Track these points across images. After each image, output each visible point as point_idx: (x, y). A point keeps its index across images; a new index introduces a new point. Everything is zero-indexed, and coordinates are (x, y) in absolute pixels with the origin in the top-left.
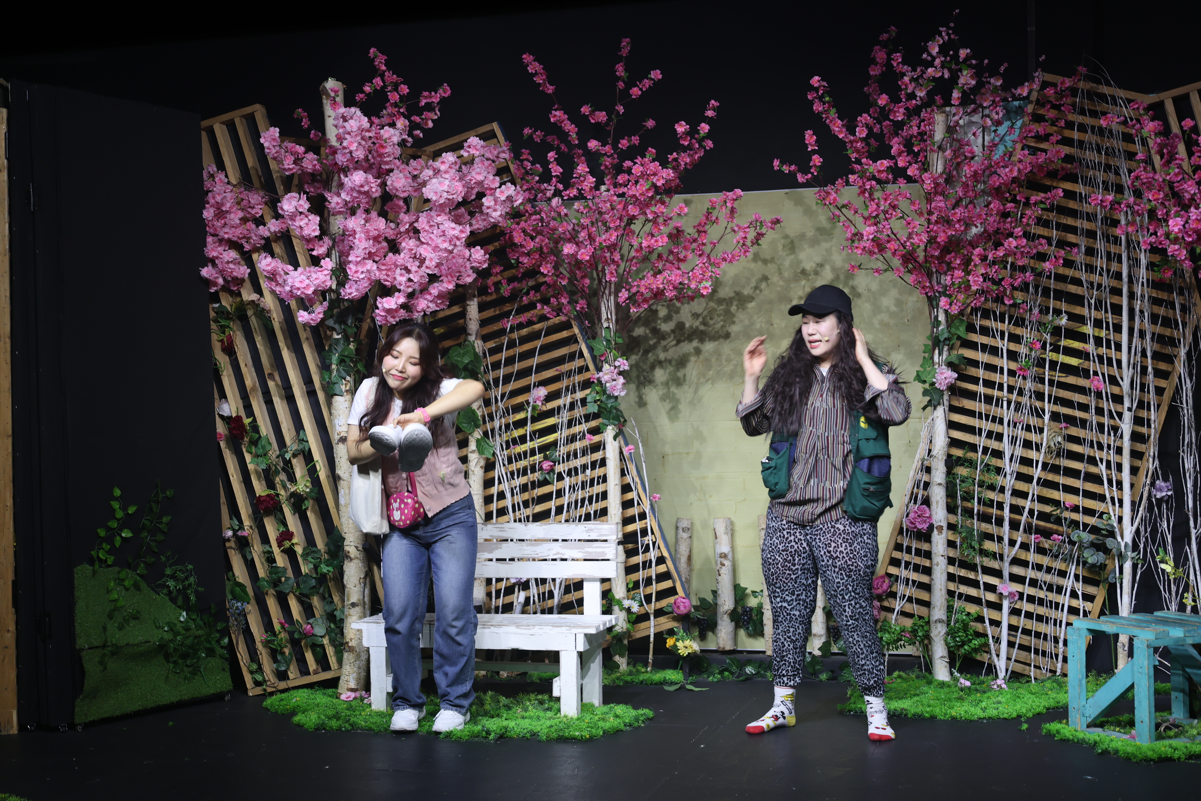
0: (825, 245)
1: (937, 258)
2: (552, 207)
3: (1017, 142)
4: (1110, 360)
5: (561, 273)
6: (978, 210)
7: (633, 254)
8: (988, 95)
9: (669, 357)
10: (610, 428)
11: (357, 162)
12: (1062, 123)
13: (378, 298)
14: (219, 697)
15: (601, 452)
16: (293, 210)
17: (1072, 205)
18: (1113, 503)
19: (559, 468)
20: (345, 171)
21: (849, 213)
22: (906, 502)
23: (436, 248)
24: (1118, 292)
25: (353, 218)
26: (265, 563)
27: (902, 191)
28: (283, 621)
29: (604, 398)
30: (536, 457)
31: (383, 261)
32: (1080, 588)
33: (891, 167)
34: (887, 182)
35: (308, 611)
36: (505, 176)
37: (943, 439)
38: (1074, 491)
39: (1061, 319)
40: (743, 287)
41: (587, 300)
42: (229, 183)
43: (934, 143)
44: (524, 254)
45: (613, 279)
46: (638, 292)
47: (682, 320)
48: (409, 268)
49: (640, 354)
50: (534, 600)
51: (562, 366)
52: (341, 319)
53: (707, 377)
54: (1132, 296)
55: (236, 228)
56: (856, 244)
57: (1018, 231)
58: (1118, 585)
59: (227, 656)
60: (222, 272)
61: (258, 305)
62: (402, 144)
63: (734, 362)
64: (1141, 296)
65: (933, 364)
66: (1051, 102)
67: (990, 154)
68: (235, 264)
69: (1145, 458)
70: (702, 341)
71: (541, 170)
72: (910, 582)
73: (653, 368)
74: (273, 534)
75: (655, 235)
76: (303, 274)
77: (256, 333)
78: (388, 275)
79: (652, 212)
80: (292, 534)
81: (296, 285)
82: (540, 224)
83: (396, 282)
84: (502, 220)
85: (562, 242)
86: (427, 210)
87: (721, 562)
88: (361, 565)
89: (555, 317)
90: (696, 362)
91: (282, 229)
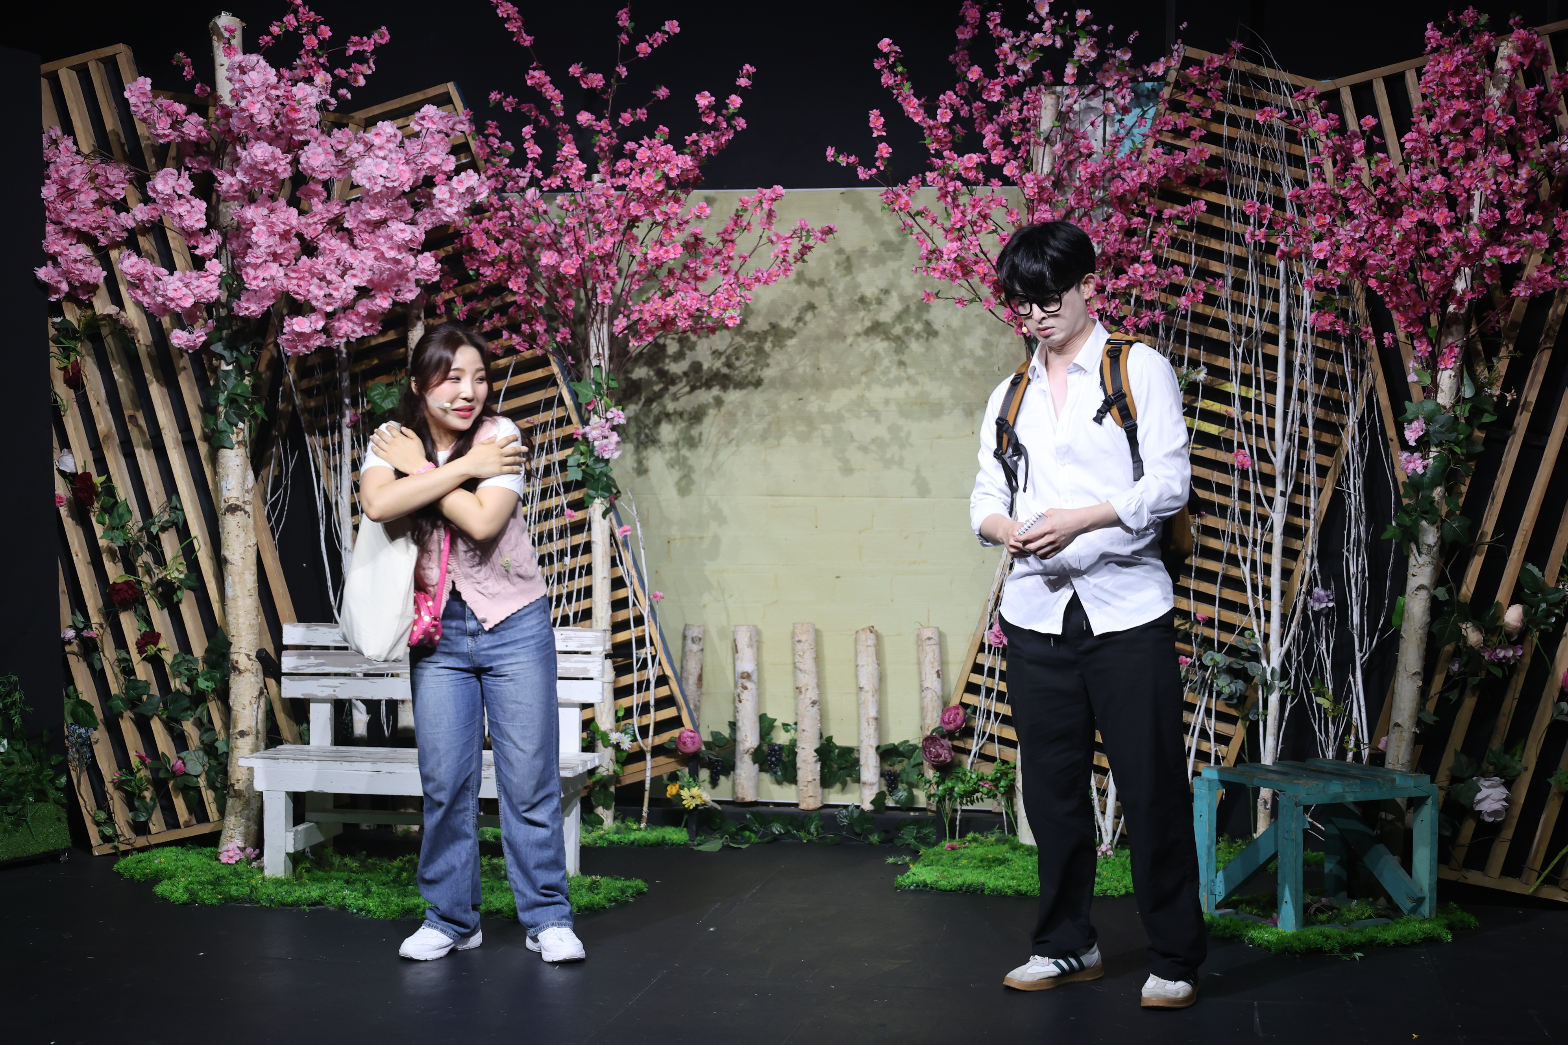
0: (892, 265)
2: (526, 201)
3: (1148, 136)
4: (1259, 428)
5: (537, 291)
6: (1095, 225)
7: (634, 267)
8: (1112, 73)
9: (679, 409)
10: (597, 501)
11: (259, 130)
12: (1208, 114)
13: (286, 317)
14: (52, 857)
15: (585, 534)
16: (170, 191)
17: (1217, 222)
18: (1258, 616)
20: (244, 142)
21: (925, 223)
22: (990, 610)
24: (1272, 339)
25: (253, 206)
26: (119, 675)
27: (996, 196)
28: (143, 753)
29: (590, 462)
31: (293, 266)
32: (1212, 726)
33: (981, 163)
34: (976, 183)
35: (180, 741)
36: (462, 155)
38: (1209, 599)
39: (1199, 373)
40: (782, 317)
41: (571, 329)
42: (78, 152)
43: (1039, 134)
44: (485, 263)
45: (607, 301)
46: (641, 319)
47: (700, 359)
48: (329, 278)
49: (641, 403)
51: (535, 417)
52: (233, 344)
53: (731, 437)
54: (1290, 345)
55: (87, 214)
56: (933, 264)
57: (1147, 255)
58: (1261, 724)
59: (65, 801)
60: (66, 274)
61: (117, 321)
62: (322, 106)
63: (769, 419)
64: (1303, 346)
66: (1194, 86)
67: (1112, 151)
68: (85, 264)
69: (1300, 558)
70: (725, 388)
71: (512, 149)
72: (992, 715)
73: (657, 422)
74: (131, 636)
75: (666, 243)
76: (181, 280)
77: (113, 359)
78: (299, 286)
79: (662, 212)
80: (159, 635)
81: (170, 294)
82: (509, 224)
83: (311, 297)
84: (458, 218)
85: (539, 249)
86: (355, 200)
87: (743, 684)
88: (252, 680)
89: (527, 350)
90: (716, 416)
91: (152, 217)
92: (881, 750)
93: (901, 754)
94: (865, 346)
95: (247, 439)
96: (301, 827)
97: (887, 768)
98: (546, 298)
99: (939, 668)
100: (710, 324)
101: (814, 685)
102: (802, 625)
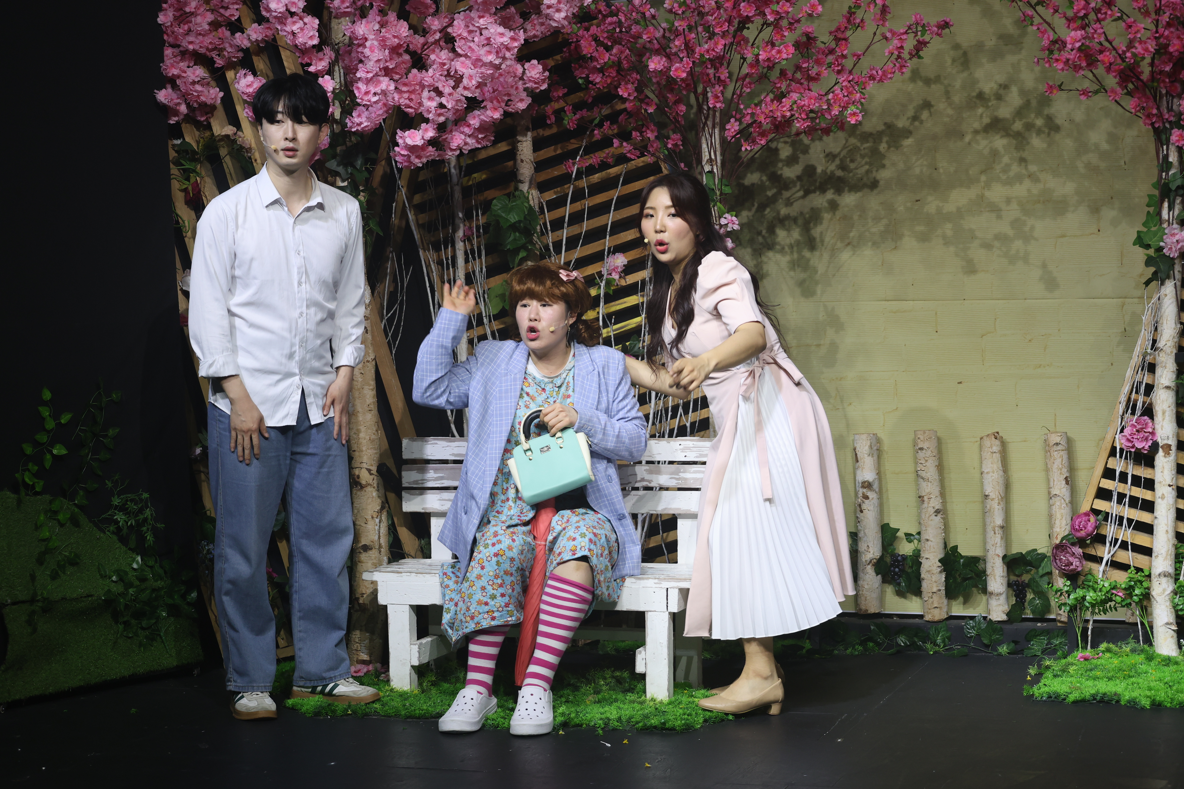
0: (1011, 59)
1: (1169, 75)
2: (634, 6)
5: (647, 97)
7: (745, 70)
9: (793, 214)
13: (398, 131)
14: (185, 670)
16: (282, 9)
21: (1046, 13)
22: (1121, 412)
23: (477, 62)
25: (364, 21)
31: (404, 80)
37: (1173, 326)
40: (897, 117)
41: (682, 135)
44: (596, 70)
45: (718, 105)
46: (753, 122)
47: (813, 162)
48: (441, 89)
49: (754, 209)
52: (347, 160)
53: (847, 241)
55: (204, 36)
56: (1056, 55)
60: (185, 97)
61: (234, 141)
63: (885, 221)
65: (1161, 221)
68: (202, 85)
70: (839, 191)
72: (1125, 521)
73: (772, 227)
75: (777, 43)
77: (232, 179)
78: (411, 100)
79: (773, 12)
82: (618, 30)
83: (422, 108)
84: (566, 23)
85: (647, 54)
86: (465, 11)
87: (863, 494)
88: (375, 494)
89: (639, 157)
90: (831, 219)
91: (266, 36)
92: (1007, 560)
93: (1030, 564)
94: (983, 144)
96: (424, 641)
97: (1013, 578)
98: (656, 104)
99: (1068, 475)
100: (824, 125)
101: (938, 493)
102: (924, 433)
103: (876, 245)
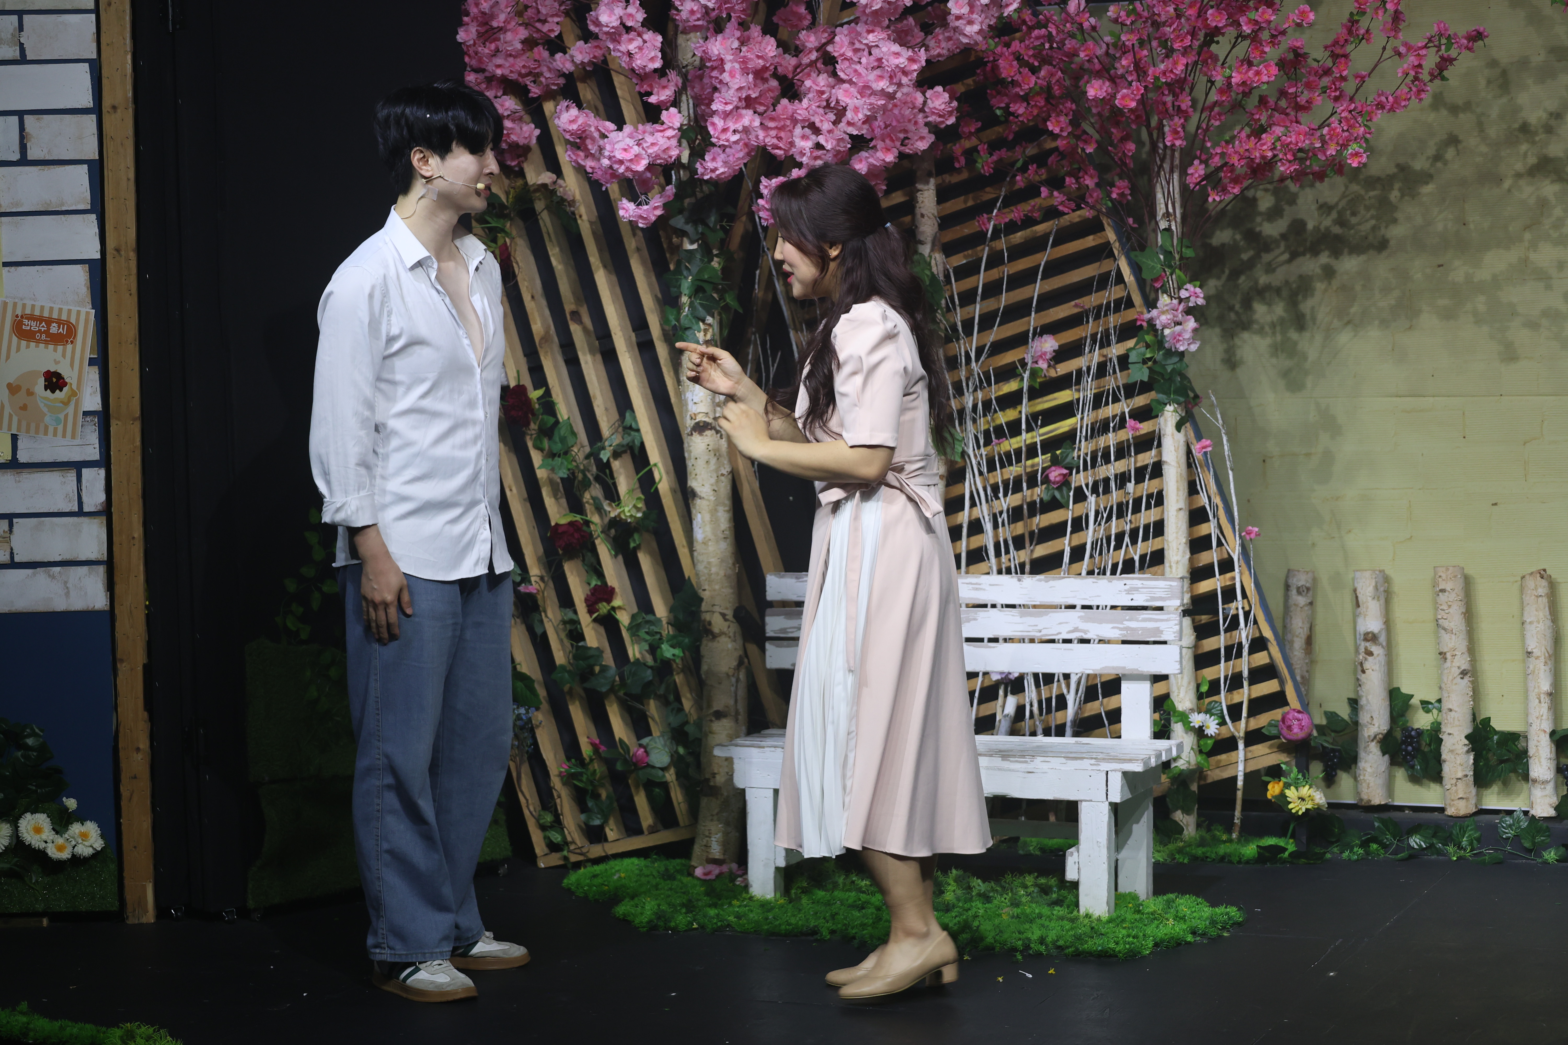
2: (1068, 14)
5: (1085, 132)
7: (1213, 97)
9: (1276, 283)
10: (1169, 408)
13: (763, 179)
15: (1154, 452)
16: (616, 24)
19: (1080, 479)
23: (865, 90)
25: (720, 37)
26: (565, 640)
28: (597, 741)
29: (1159, 356)
30: (1036, 460)
31: (771, 113)
35: (640, 724)
40: (1413, 156)
41: (1130, 181)
44: (1018, 99)
45: (1178, 143)
46: (1224, 164)
48: (818, 124)
49: (1224, 277)
50: (1031, 712)
51: (1084, 299)
52: (697, 216)
53: (1347, 318)
55: (515, 57)
61: (553, 192)
63: (1397, 292)
68: (513, 121)
70: (1336, 254)
73: (1248, 301)
74: (578, 590)
75: (1255, 62)
76: (631, 136)
77: (551, 240)
78: (779, 139)
79: (1250, 21)
80: (612, 590)
81: (619, 155)
82: (1047, 46)
83: (794, 150)
84: (981, 38)
85: (1086, 77)
86: (849, 23)
87: (1366, 649)
88: (730, 646)
89: (1074, 211)
90: (1326, 290)
91: (595, 57)
92: (1557, 737)
94: (1527, 191)
95: (717, 337)
97: (1565, 761)
98: (1097, 142)
101: (1465, 649)
102: (1447, 569)
103: (1384, 324)
